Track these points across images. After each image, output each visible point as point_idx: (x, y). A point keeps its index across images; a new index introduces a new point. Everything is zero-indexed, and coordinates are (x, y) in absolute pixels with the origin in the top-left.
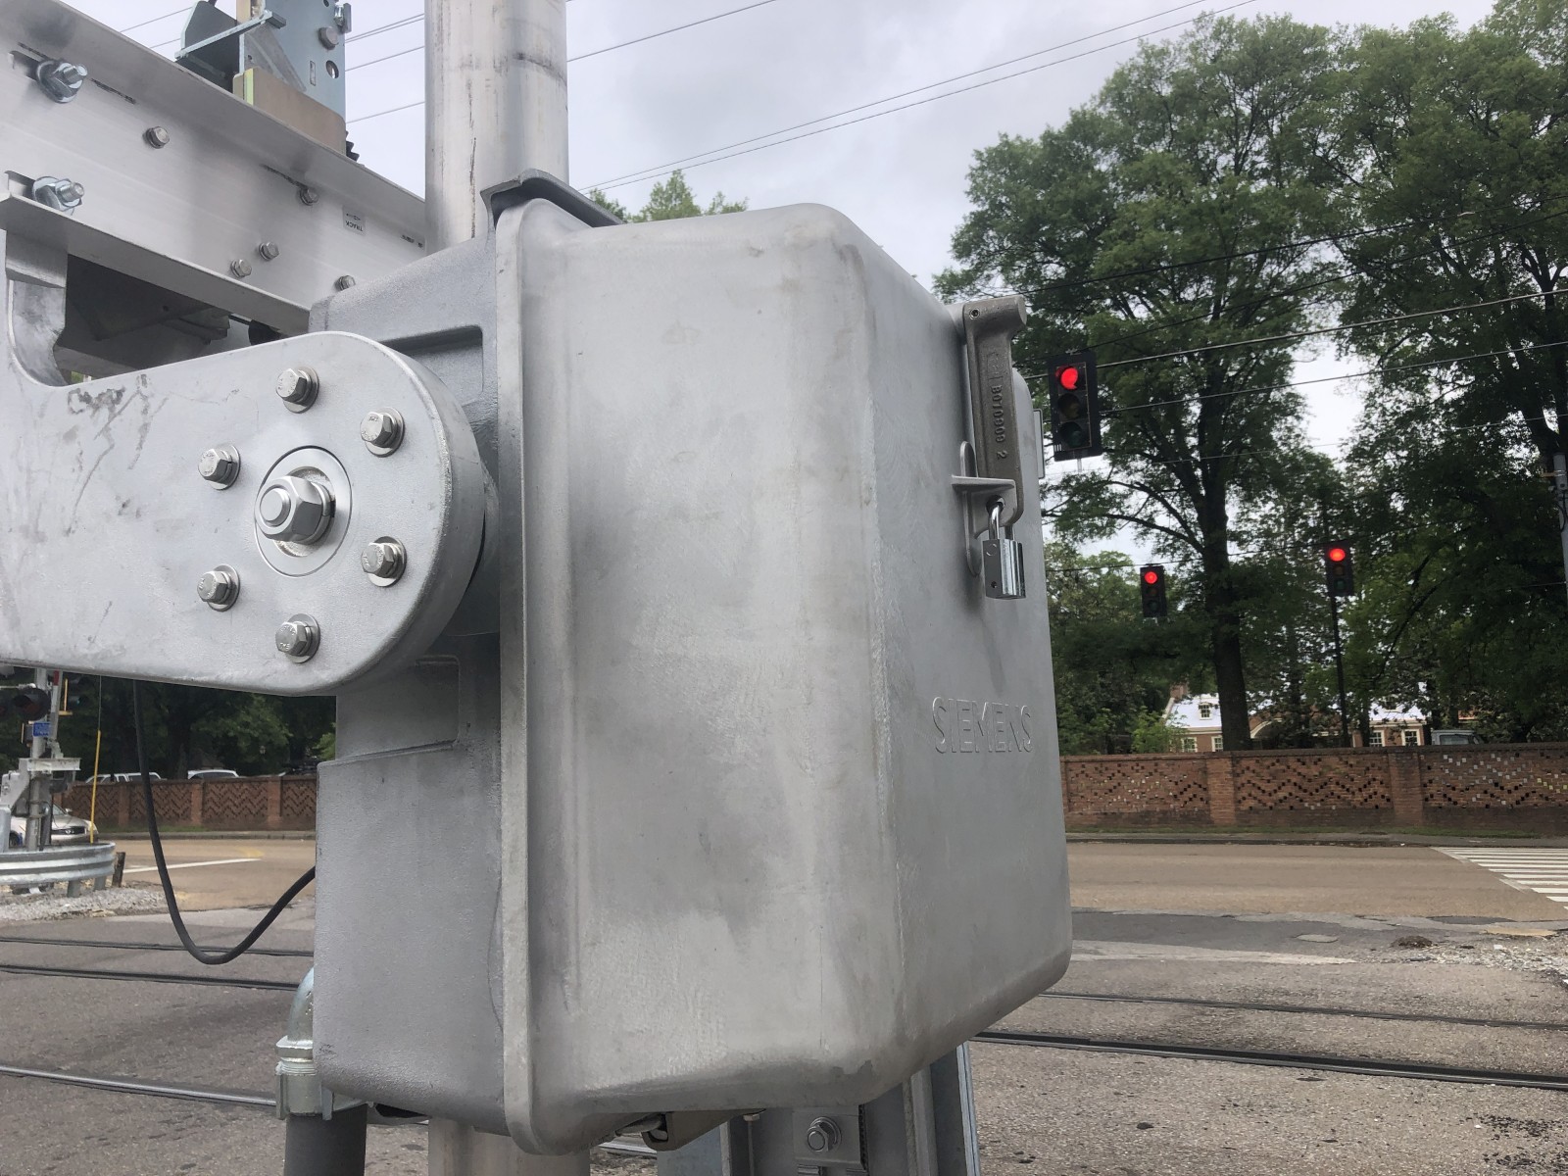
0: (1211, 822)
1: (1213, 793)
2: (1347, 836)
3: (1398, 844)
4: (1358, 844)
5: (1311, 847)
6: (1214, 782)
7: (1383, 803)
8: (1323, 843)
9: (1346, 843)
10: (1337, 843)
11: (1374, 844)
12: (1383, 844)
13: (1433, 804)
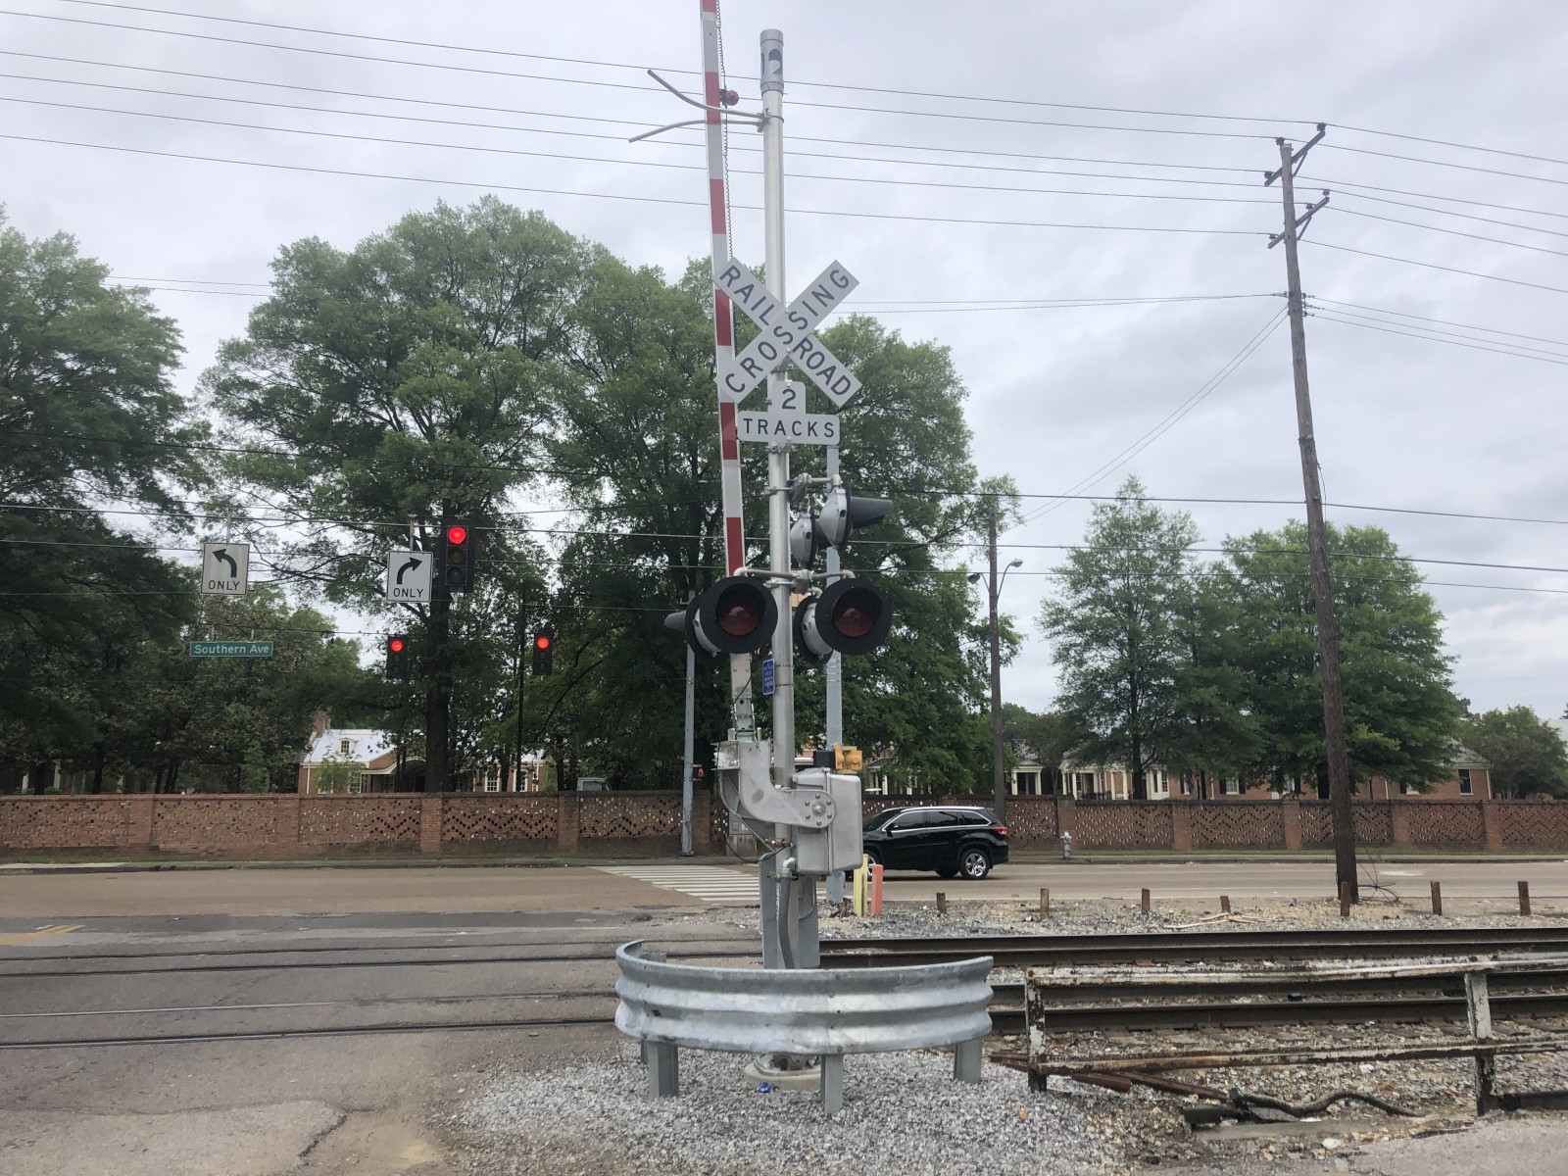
0: (419, 851)
1: (424, 826)
2: (525, 860)
3: (562, 866)
4: (536, 865)
5: (502, 869)
6: (426, 818)
7: (550, 835)
8: (510, 866)
9: (527, 865)
10: (521, 865)
11: (546, 865)
12: (553, 865)
13: (585, 835)
